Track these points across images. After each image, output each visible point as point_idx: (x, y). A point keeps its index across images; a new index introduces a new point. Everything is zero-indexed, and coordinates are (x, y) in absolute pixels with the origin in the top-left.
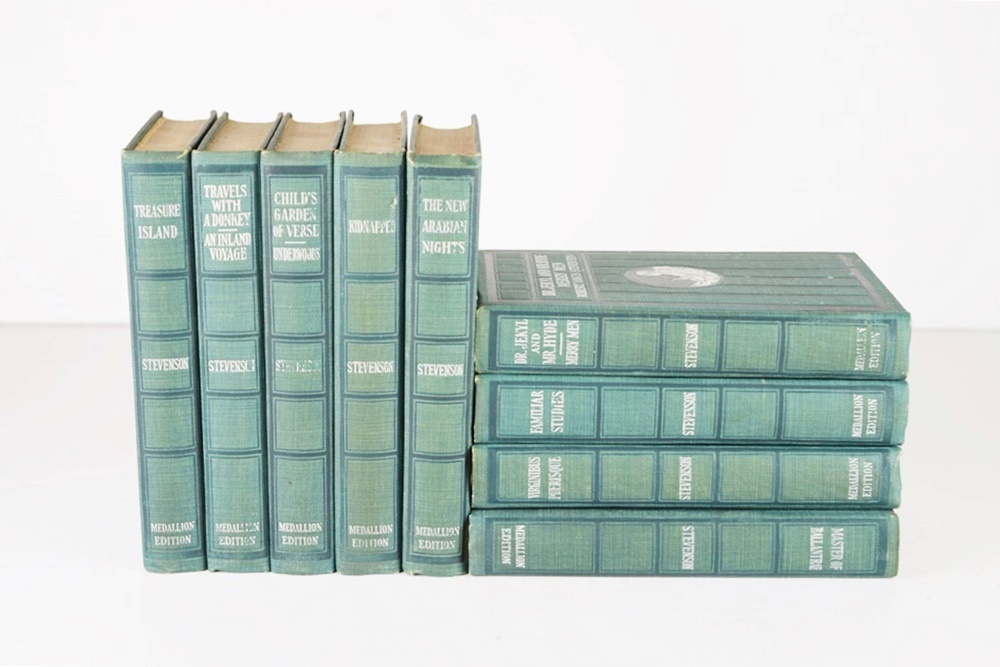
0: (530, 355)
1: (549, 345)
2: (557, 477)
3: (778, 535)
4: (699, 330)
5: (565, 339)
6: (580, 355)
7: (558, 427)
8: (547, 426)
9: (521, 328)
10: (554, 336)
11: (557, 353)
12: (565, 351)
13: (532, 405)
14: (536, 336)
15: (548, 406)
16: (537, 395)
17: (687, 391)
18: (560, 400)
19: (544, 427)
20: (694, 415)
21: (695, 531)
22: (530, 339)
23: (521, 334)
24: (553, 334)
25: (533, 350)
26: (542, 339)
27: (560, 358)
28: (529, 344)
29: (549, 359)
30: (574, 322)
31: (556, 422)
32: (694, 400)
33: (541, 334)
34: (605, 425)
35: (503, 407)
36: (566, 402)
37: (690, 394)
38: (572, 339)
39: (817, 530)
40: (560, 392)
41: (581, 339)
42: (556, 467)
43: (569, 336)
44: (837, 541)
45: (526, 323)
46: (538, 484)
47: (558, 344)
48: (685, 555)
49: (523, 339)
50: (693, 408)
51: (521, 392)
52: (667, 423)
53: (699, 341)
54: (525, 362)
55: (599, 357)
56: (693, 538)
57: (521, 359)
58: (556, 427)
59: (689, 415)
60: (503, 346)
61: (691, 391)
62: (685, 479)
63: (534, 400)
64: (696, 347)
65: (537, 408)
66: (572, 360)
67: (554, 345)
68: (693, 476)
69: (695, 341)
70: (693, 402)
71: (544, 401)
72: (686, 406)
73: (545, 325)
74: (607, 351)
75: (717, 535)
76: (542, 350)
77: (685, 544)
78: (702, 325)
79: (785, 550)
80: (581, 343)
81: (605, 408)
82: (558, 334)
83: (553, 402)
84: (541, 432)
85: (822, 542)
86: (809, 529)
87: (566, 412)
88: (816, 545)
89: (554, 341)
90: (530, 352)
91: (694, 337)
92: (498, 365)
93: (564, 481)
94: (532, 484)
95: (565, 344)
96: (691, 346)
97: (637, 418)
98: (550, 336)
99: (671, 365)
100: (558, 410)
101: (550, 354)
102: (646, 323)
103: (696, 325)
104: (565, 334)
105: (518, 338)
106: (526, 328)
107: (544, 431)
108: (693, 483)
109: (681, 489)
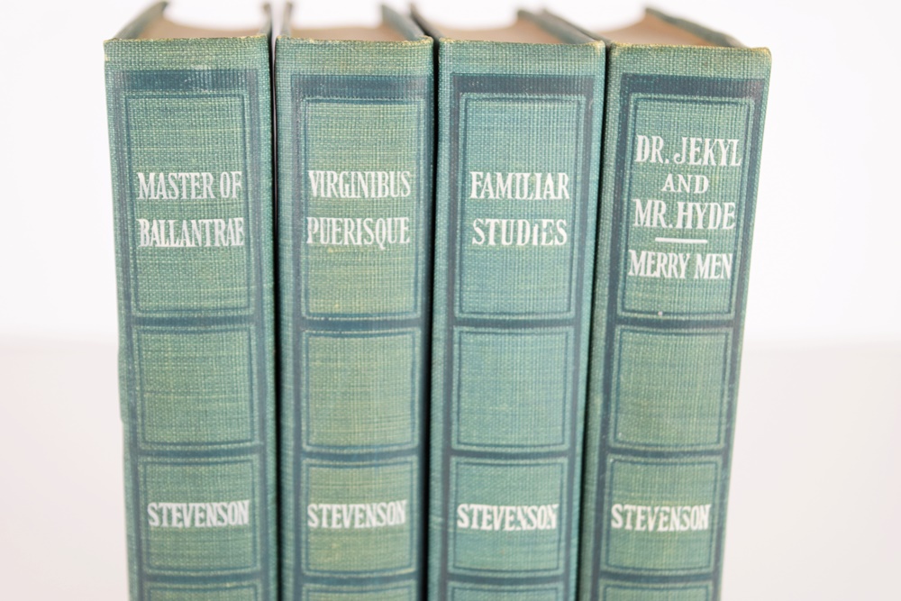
0: (658, 171)
1: (681, 214)
2: (365, 236)
3: (160, 322)
4: (697, 532)
5: (692, 249)
6: (653, 281)
7: (485, 234)
8: (488, 209)
9: (724, 151)
10: (700, 226)
11: (660, 232)
12: (666, 248)
13: (539, 175)
14: (702, 184)
15: (534, 212)
16: (561, 187)
17: (560, 509)
18: (549, 239)
19: (486, 202)
20: (507, 528)
21: (157, 501)
22: (698, 170)
23: (708, 152)
24: (706, 222)
25: (670, 177)
26: (694, 198)
27: (647, 239)
28: (685, 170)
29: (646, 213)
30: (729, 268)
31: (498, 230)
32: (542, 527)
33: (708, 197)
34: (487, 338)
35: (533, 109)
36: (541, 251)
37: (554, 518)
38: (691, 264)
39: (144, 231)
40: (565, 236)
41: (691, 283)
42: (387, 233)
43: (699, 256)
44: (168, 187)
45: (733, 163)
46: (346, 193)
47: (683, 233)
48: (212, 521)
49: (698, 156)
50: (525, 526)
51: (569, 148)
52: (491, 470)
53: (674, 533)
54: (639, 159)
55: (649, 323)
56: (174, 506)
57: (647, 149)
58: (486, 230)
59: (509, 518)
60: (681, 111)
61: (560, 518)
62: (358, 516)
63: (549, 181)
64: (661, 528)
65: (532, 187)
66: (640, 264)
67: (679, 225)
68: (368, 532)
69: (676, 526)
70: (539, 524)
71: (548, 202)
72: (528, 510)
73: (726, 205)
74: (661, 339)
75: (164, 454)
76: (670, 199)
77: (187, 523)
78: (707, 536)
79: (195, 304)
80: (682, 284)
81: (528, 339)
82: (705, 234)
83: (545, 222)
84: (474, 195)
85: (171, 222)
86: (145, 250)
87: (519, 252)
88: (178, 235)
89: (689, 226)
90: (665, 170)
91: (683, 522)
92: (633, 97)
93: (355, 252)
94: (347, 180)
95: (678, 249)
96: (663, 519)
97: (504, 407)
98: (700, 216)
99: (619, 477)
100: (528, 234)
101: (659, 217)
102: (716, 420)
103: (706, 526)
104: (704, 251)
105: (701, 146)
106: (723, 162)
107: (477, 203)
108: (351, 532)
109: (335, 507)
